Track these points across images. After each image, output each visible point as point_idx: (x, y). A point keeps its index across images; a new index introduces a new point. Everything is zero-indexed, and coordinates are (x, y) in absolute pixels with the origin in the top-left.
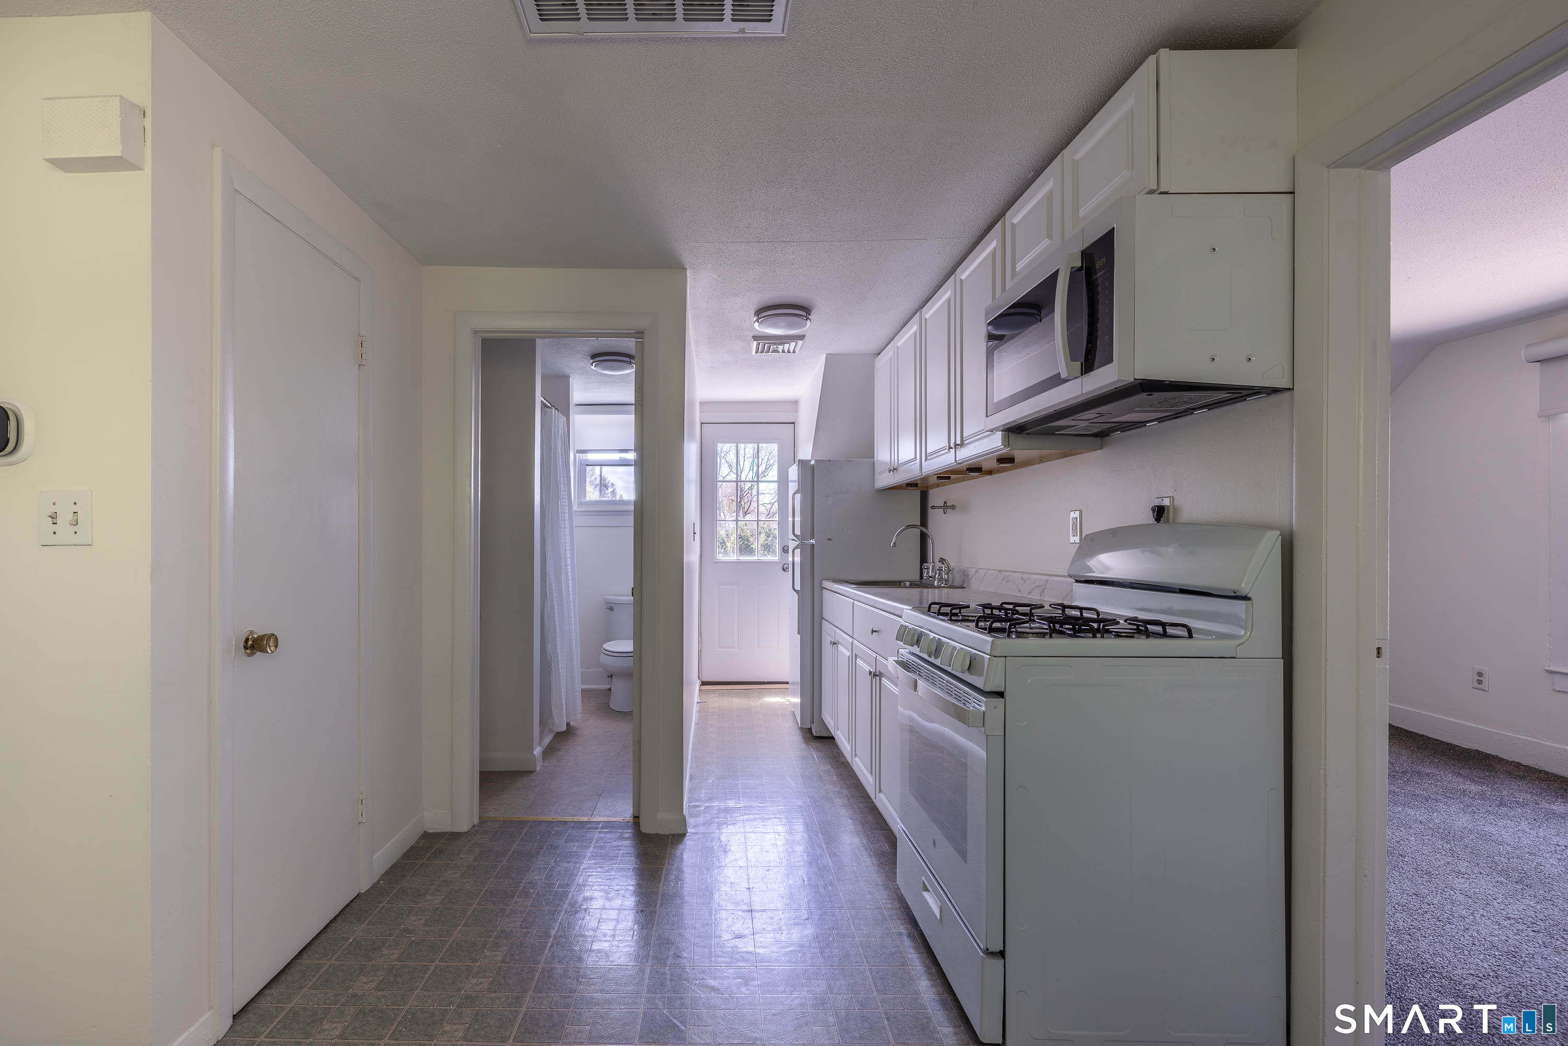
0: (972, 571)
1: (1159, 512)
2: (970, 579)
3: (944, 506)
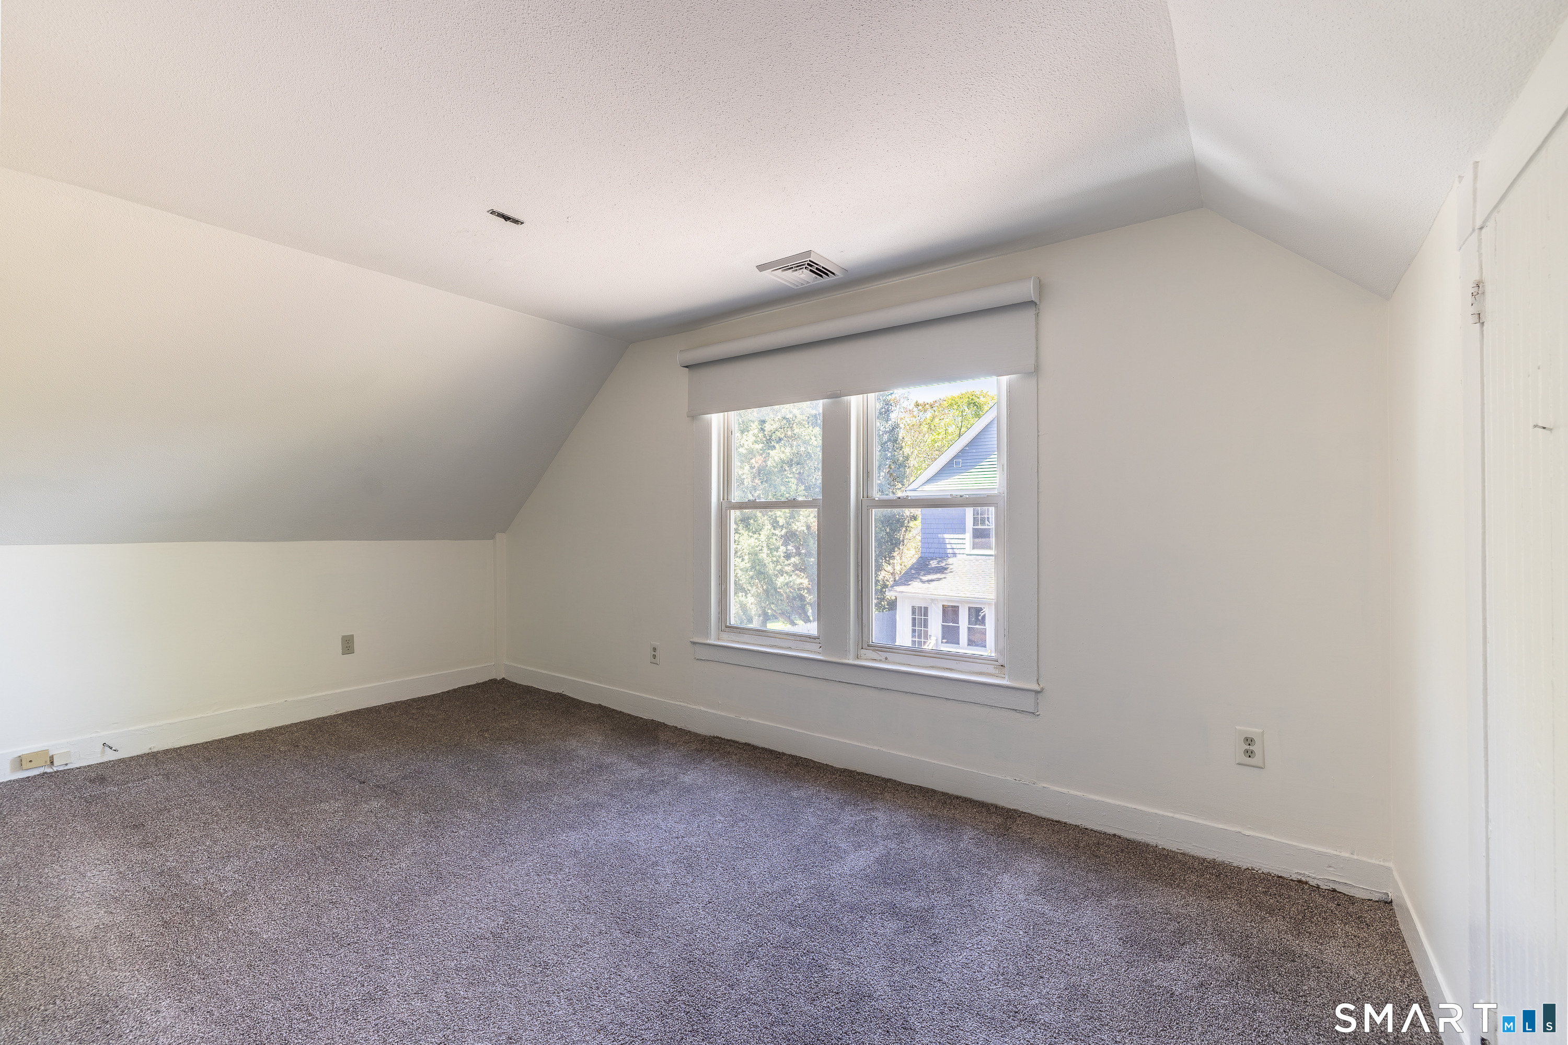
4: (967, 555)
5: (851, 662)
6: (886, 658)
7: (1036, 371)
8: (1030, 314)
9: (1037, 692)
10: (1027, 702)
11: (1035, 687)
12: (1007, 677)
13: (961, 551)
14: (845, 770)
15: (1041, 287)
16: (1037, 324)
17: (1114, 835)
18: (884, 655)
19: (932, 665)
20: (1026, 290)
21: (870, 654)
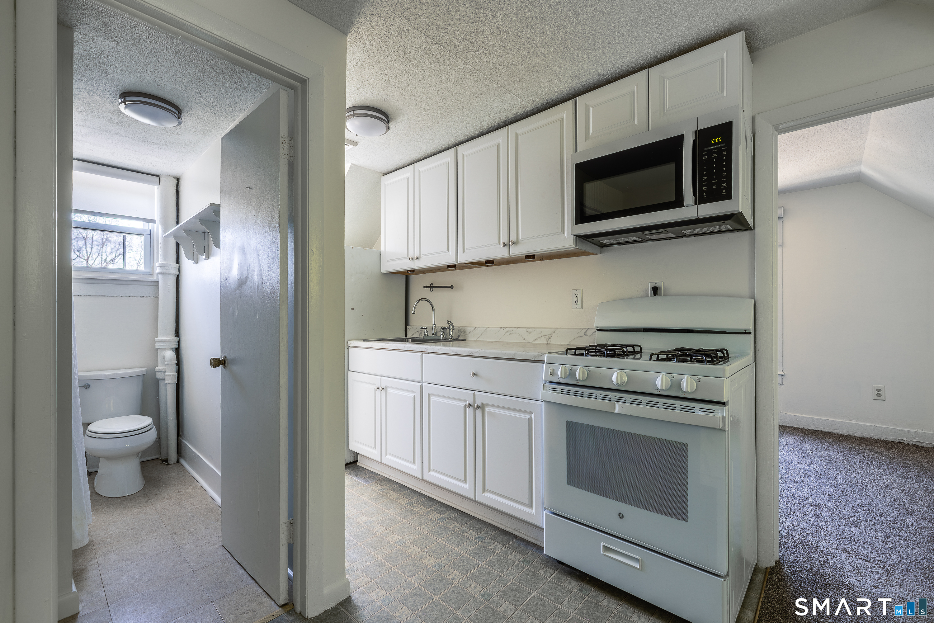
0: (469, 329)
1: (655, 290)
2: (467, 334)
3: (431, 286)
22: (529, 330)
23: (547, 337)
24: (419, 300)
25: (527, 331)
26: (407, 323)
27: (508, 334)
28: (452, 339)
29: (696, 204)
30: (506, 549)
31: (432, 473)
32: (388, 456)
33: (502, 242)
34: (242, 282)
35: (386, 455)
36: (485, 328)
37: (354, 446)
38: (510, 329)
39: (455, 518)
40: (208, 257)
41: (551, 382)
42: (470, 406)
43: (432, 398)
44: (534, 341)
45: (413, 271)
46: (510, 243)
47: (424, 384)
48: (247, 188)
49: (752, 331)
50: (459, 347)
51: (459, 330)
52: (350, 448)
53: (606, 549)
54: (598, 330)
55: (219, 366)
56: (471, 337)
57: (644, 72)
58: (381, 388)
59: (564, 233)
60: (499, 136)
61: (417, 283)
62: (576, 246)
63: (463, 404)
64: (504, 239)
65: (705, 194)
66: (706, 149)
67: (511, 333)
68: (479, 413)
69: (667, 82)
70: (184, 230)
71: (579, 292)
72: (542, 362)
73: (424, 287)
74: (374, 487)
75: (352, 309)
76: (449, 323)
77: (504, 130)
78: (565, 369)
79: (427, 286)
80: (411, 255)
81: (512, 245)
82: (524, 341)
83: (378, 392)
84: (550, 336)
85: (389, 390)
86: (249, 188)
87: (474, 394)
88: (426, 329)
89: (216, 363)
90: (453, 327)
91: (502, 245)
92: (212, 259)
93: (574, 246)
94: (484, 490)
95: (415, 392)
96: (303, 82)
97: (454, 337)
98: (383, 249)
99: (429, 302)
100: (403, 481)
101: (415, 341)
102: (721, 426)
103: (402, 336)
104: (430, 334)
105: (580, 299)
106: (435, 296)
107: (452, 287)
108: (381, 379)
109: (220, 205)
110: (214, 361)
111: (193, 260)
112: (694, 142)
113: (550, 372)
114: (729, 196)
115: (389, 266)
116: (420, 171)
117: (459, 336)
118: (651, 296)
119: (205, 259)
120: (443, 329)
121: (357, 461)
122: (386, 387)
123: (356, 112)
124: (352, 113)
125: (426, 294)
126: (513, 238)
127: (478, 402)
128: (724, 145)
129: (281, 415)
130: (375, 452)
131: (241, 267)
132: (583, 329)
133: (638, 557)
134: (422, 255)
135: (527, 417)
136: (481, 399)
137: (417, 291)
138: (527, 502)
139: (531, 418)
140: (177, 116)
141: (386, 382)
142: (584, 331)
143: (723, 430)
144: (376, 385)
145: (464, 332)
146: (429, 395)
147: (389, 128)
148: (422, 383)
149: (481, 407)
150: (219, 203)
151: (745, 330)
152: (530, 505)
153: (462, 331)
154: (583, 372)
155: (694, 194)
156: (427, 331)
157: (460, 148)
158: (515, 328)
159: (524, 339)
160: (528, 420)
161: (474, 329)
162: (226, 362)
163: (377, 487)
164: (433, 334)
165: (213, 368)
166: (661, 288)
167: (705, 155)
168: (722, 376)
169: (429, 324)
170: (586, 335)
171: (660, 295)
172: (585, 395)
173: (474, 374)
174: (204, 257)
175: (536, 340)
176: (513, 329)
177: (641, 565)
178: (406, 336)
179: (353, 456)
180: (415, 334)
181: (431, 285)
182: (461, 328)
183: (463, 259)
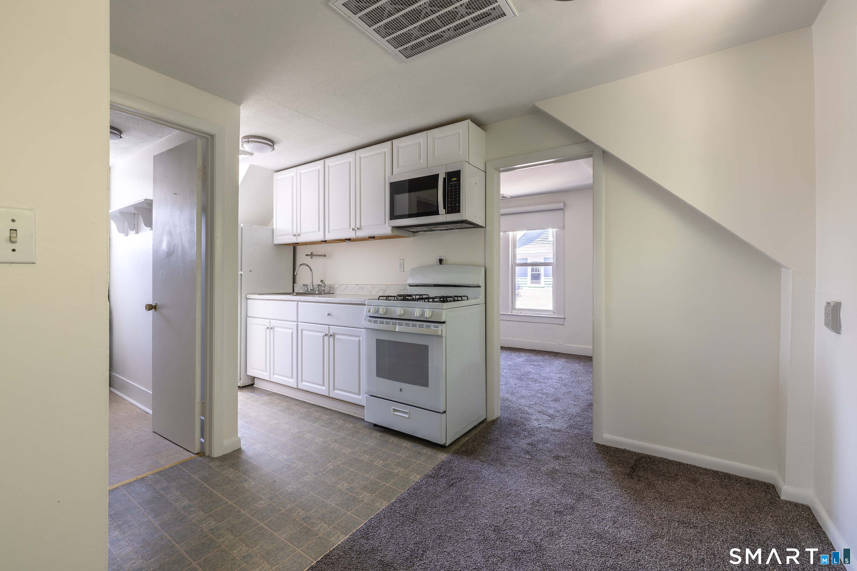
0: (336, 286)
1: (441, 261)
2: (335, 290)
3: (311, 255)
4: (528, 287)
5: (510, 314)
6: (520, 312)
7: (564, 228)
8: (562, 211)
9: (564, 318)
10: (561, 321)
11: (563, 317)
12: (556, 315)
13: (525, 285)
14: (508, 347)
15: (565, 205)
16: (564, 214)
17: (584, 355)
18: (520, 311)
19: (534, 313)
20: (561, 205)
21: (515, 311)
22: (373, 286)
23: (383, 291)
24: (301, 265)
25: (372, 287)
26: (294, 282)
27: (360, 289)
28: (324, 293)
29: (446, 214)
30: (345, 422)
31: (304, 383)
32: (275, 376)
33: (351, 227)
34: (170, 254)
35: (274, 375)
36: (346, 285)
37: (251, 372)
38: (362, 285)
39: (317, 410)
40: (137, 232)
41: (370, 317)
42: (326, 335)
43: (304, 332)
44: (376, 293)
45: (298, 243)
46: (356, 229)
47: (299, 323)
48: (174, 194)
49: (482, 285)
50: (329, 297)
51: (330, 287)
52: (248, 374)
53: (395, 410)
54: (410, 286)
55: (152, 309)
56: (338, 292)
57: (425, 132)
58: (270, 328)
59: (386, 224)
60: (349, 157)
61: (301, 252)
62: (393, 232)
63: (322, 334)
64: (353, 226)
65: (449, 209)
66: (450, 183)
67: (362, 288)
68: (331, 339)
69: (436, 140)
70: (119, 212)
71: (402, 261)
72: (365, 305)
73: (306, 255)
74: (264, 398)
75: (251, 271)
76: (322, 281)
77: (353, 153)
78: (375, 308)
79: (308, 255)
80: (295, 233)
81: (357, 230)
82: (370, 294)
83: (268, 330)
84: (385, 290)
85: (276, 329)
86: (175, 194)
87: (329, 327)
88: (307, 286)
89: (150, 307)
90: (325, 284)
91: (351, 229)
92: (141, 234)
93: (391, 233)
94: (334, 389)
95: (293, 329)
96: (212, 136)
97: (326, 291)
98: (274, 227)
99: (308, 266)
100: (286, 394)
101: (298, 294)
102: (440, 334)
103: (292, 291)
104: (310, 290)
105: (402, 266)
106: (313, 262)
107: (325, 256)
108: (270, 321)
109: (152, 200)
110: (148, 306)
111: (124, 233)
112: (444, 179)
113: (368, 310)
114: (459, 211)
115: (279, 240)
116: (300, 173)
117: (330, 291)
118: (439, 265)
119: (134, 233)
120: (318, 286)
121: (254, 384)
122: (274, 327)
123: (250, 139)
124: (247, 140)
125: (308, 260)
126: (358, 226)
127: (331, 333)
128: (457, 182)
129: (197, 337)
130: (266, 374)
131: (169, 244)
132: (404, 285)
133: (408, 411)
134: (302, 233)
135: (357, 339)
136: (332, 331)
137: (301, 258)
138: (357, 392)
139: (360, 339)
140: (119, 137)
141: (274, 323)
142: (404, 286)
143: (441, 336)
144: (266, 326)
145: (333, 288)
146: (302, 330)
147: (274, 149)
148: (297, 321)
149: (333, 336)
150: (152, 199)
151: (478, 285)
152: (359, 394)
153: (332, 287)
154: (384, 310)
155: (445, 208)
156: (307, 288)
157: (327, 160)
158: (365, 285)
159: (370, 292)
160: (358, 341)
161: (340, 286)
162: (157, 307)
163: (267, 398)
164: (311, 290)
165: (148, 311)
166: (444, 260)
167: (449, 187)
168: (442, 308)
169: (308, 282)
170: (405, 289)
171: (443, 264)
172: (385, 323)
173: (329, 314)
174: (134, 232)
175: (377, 293)
176: (364, 285)
177: (409, 416)
178: (293, 291)
179: (251, 380)
180: (300, 290)
181: (311, 253)
182: (331, 285)
183: (328, 237)
